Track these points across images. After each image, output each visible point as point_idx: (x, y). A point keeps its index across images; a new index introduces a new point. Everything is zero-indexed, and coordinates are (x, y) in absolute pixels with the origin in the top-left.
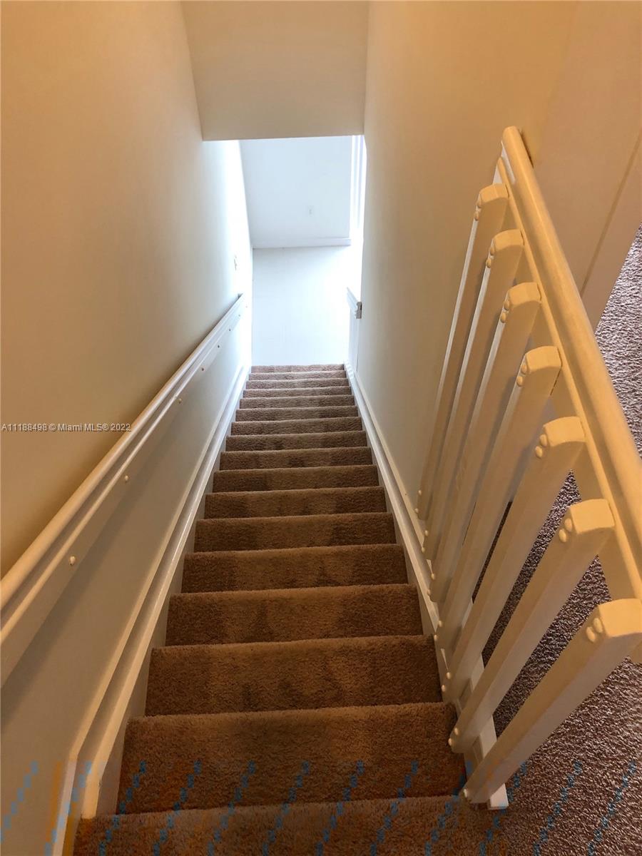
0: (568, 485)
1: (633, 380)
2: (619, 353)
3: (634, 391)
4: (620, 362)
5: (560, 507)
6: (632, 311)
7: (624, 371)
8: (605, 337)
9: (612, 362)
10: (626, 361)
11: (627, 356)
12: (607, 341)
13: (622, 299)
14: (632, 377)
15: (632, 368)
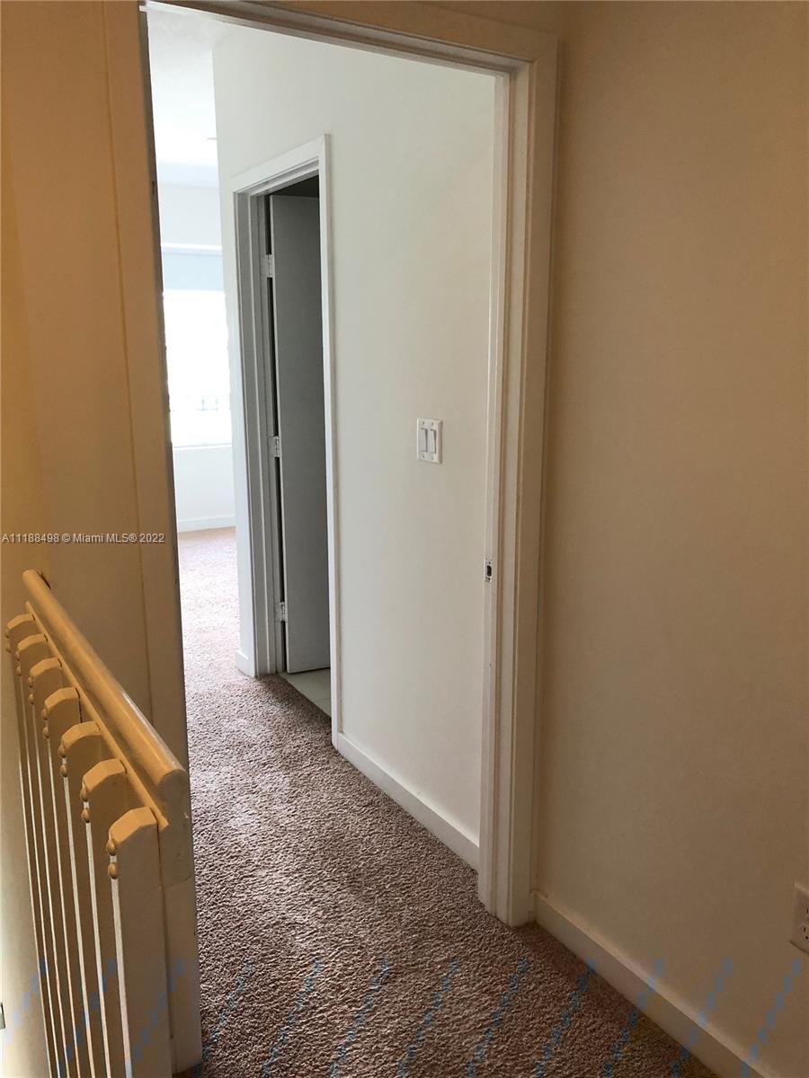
0: (255, 1022)
1: (308, 890)
2: (287, 870)
3: (312, 899)
4: (291, 878)
5: (250, 1051)
6: (293, 829)
7: (297, 884)
8: (270, 860)
9: (281, 880)
10: (297, 875)
11: (297, 870)
12: (272, 862)
13: (280, 821)
14: (307, 887)
15: (305, 879)
